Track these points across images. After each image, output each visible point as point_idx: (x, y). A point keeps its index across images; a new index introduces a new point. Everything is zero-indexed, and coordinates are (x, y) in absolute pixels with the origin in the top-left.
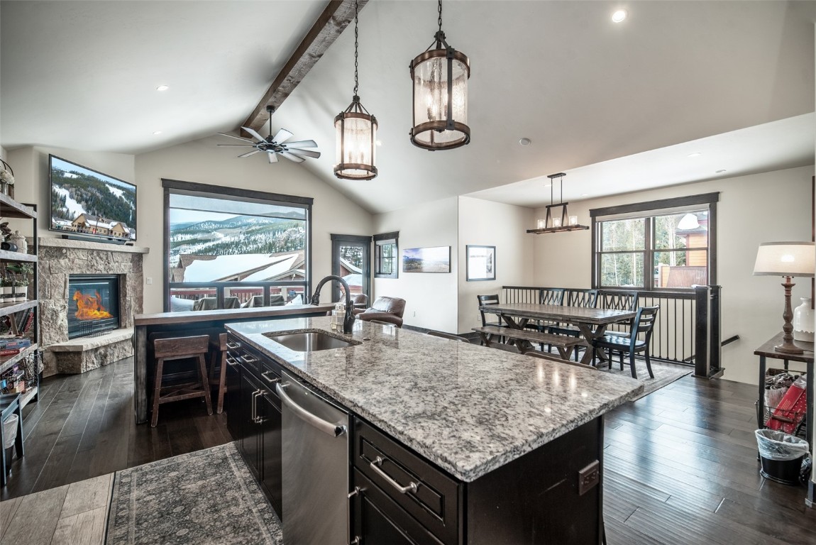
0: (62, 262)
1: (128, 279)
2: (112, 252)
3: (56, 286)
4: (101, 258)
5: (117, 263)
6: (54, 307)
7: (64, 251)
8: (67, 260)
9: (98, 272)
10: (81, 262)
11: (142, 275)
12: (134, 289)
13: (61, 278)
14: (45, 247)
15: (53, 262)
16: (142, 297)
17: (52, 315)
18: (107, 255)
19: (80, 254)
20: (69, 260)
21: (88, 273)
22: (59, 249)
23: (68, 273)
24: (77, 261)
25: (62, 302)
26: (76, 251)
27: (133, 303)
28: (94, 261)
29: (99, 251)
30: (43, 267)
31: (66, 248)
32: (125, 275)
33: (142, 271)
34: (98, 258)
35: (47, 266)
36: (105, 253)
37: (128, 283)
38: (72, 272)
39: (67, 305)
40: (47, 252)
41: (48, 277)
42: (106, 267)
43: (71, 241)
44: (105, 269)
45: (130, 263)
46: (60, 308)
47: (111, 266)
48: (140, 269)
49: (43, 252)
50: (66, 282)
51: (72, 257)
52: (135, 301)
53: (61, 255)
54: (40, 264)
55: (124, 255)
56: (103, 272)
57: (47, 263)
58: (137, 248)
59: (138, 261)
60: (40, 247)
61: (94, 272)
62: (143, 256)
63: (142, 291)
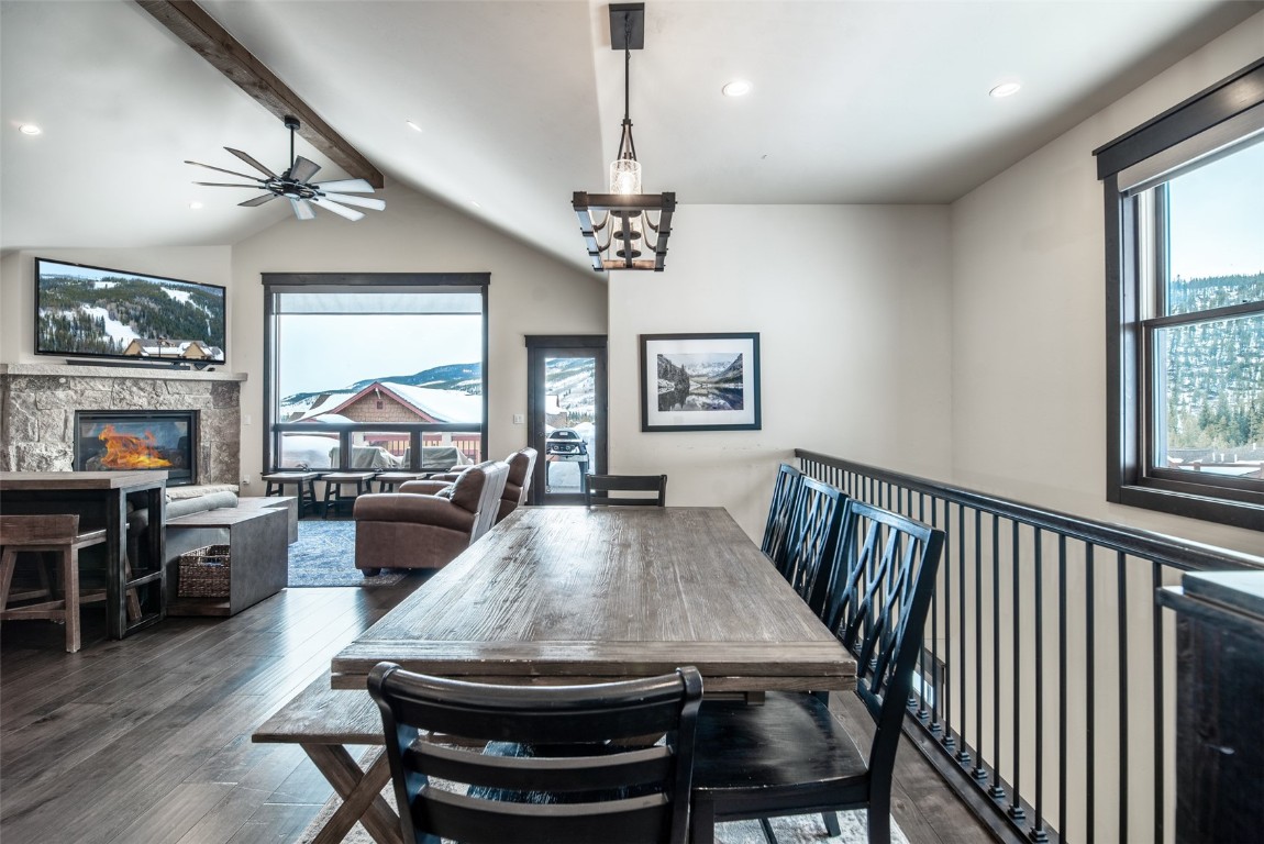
0: (60, 394)
1: (203, 416)
2: (165, 381)
3: (47, 426)
4: (142, 389)
5: (177, 396)
6: (44, 452)
7: (63, 380)
8: (71, 393)
9: (133, 408)
10: (98, 395)
11: (238, 412)
12: (219, 431)
13: (59, 416)
14: (26, 376)
15: (44, 396)
16: (237, 444)
17: (40, 462)
18: (154, 385)
19: (98, 385)
20: (76, 392)
21: (112, 408)
22: (56, 378)
23: (71, 409)
24: (89, 393)
25: (61, 446)
26: (88, 380)
27: (214, 452)
28: (126, 394)
29: (136, 381)
30: (24, 402)
31: (66, 377)
32: (196, 413)
33: (238, 405)
34: (135, 389)
35: (32, 400)
36: (149, 382)
37: (203, 423)
38: (80, 408)
39: (70, 452)
40: (30, 381)
41: (33, 414)
42: (153, 401)
43: (71, 367)
44: (149, 403)
45: (208, 395)
46: (55, 454)
47: (161, 399)
48: (234, 403)
49: (23, 383)
50: (66, 421)
51: (79, 387)
52: (220, 448)
53: (59, 385)
54: (19, 397)
55: (192, 384)
56: (146, 407)
57: (31, 396)
58: (220, 374)
59: (228, 392)
60: (16, 377)
61: (126, 408)
62: (242, 384)
63: (237, 435)
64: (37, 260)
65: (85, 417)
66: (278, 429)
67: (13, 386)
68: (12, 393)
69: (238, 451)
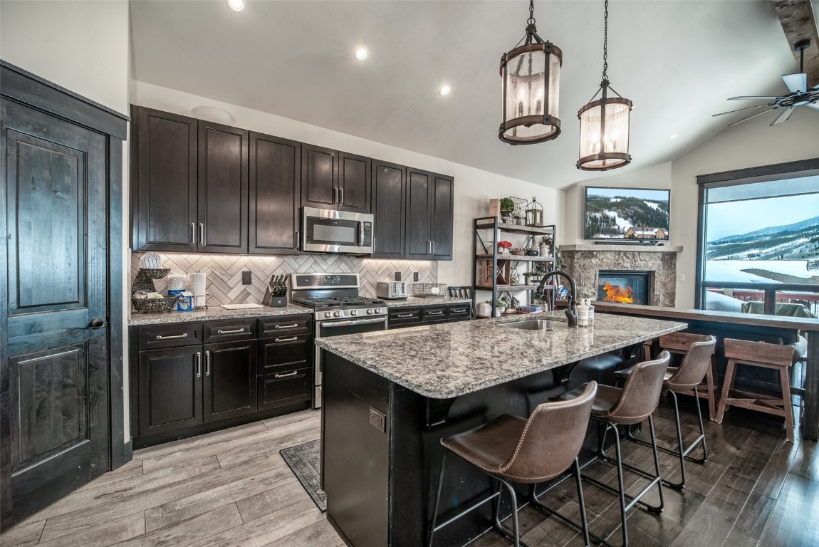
0: (594, 261)
1: (656, 275)
2: (639, 252)
3: (588, 278)
4: (627, 258)
5: (644, 262)
6: (586, 292)
7: (595, 253)
8: (597, 260)
9: (624, 269)
10: (609, 261)
11: (675, 272)
12: (664, 285)
13: (593, 273)
14: (581, 251)
15: (587, 261)
16: (674, 293)
18: (634, 255)
19: (609, 255)
20: (600, 260)
21: (615, 269)
22: (592, 252)
23: (598, 269)
24: (605, 260)
25: (593, 290)
26: (604, 252)
27: (661, 298)
28: (621, 261)
29: (625, 253)
30: (580, 265)
31: (596, 251)
32: (652, 273)
33: (675, 268)
34: (624, 258)
35: (582, 264)
36: (632, 253)
37: (656, 279)
38: (601, 269)
39: (596, 292)
40: (582, 254)
41: (583, 272)
42: (633, 265)
43: (596, 245)
44: (631, 267)
45: (659, 262)
46: (590, 294)
47: (637, 264)
48: (673, 267)
49: (580, 254)
50: (596, 276)
51: (601, 257)
52: (665, 296)
53: (593, 256)
54: (578, 262)
55: (652, 254)
56: (630, 269)
57: (582, 262)
58: (667, 247)
59: (670, 259)
60: (577, 251)
61: (621, 269)
62: (677, 254)
63: (674, 288)
64: (586, 187)
65: (603, 274)
67: (576, 257)
68: (575, 260)
69: (674, 299)
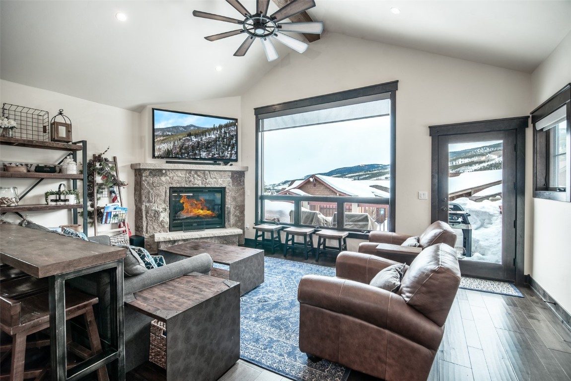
0: (163, 179)
1: (227, 191)
2: (209, 171)
3: (158, 195)
4: (198, 176)
5: (215, 179)
6: (157, 209)
7: (164, 172)
8: (168, 178)
9: (195, 186)
10: (179, 179)
11: (244, 188)
12: (234, 199)
13: (163, 192)
14: (149, 169)
15: (156, 179)
16: (243, 206)
17: (155, 214)
18: (204, 173)
19: (179, 173)
20: (170, 178)
21: (186, 186)
22: (161, 170)
23: (168, 186)
24: (175, 178)
25: (164, 206)
26: (175, 171)
27: (232, 210)
28: (192, 179)
29: (196, 171)
30: (148, 183)
31: (165, 170)
32: (224, 188)
33: (244, 184)
34: (196, 176)
35: (151, 182)
36: (202, 172)
37: (227, 194)
38: (172, 186)
39: (168, 210)
40: (151, 172)
41: (152, 189)
42: (204, 182)
43: (167, 164)
44: (202, 183)
45: (230, 179)
46: (161, 210)
47: (208, 181)
48: (242, 184)
49: (148, 173)
50: (166, 193)
51: (171, 175)
52: (235, 208)
53: (162, 174)
54: (146, 180)
55: (222, 173)
56: (201, 186)
57: (151, 180)
58: (235, 167)
59: (238, 177)
60: (145, 170)
61: (192, 186)
62: (246, 173)
63: (244, 201)
64: (153, 109)
65: (173, 190)
66: (263, 198)
67: (144, 175)
68: (144, 178)
69: (244, 210)
